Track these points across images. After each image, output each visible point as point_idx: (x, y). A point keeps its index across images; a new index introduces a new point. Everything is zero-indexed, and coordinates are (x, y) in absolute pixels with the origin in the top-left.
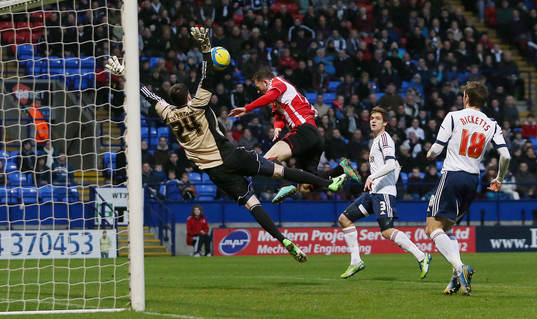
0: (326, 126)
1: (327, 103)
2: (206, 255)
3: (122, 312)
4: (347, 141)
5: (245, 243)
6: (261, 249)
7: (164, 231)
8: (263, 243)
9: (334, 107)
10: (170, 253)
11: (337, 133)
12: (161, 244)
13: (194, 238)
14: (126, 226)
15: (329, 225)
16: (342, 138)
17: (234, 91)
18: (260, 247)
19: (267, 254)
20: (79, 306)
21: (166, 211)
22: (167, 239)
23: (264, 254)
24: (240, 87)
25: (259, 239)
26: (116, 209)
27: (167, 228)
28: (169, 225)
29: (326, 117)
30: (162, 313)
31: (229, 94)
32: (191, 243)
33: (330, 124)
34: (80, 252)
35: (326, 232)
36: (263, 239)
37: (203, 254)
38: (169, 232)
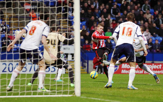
0: (150, 23)
1: (150, 13)
2: (101, 73)
3: (71, 97)
4: (158, 28)
5: (117, 69)
6: (123, 71)
7: (84, 63)
8: (124, 69)
9: (154, 15)
10: (87, 72)
11: (154, 25)
12: (83, 69)
13: (96, 66)
14: (74, 61)
15: (150, 62)
16: (156, 27)
17: (113, 8)
18: (123, 70)
19: (125, 73)
20: (54, 94)
21: (85, 56)
22: (85, 67)
23: (124, 73)
24: (115, 6)
25: (122, 68)
26: (65, 54)
27: (85, 62)
28: (86, 61)
29: (150, 19)
30: (88, 97)
31: (111, 9)
32: (95, 68)
33: (152, 22)
34: (50, 71)
35: (149, 65)
36: (124, 68)
37: (100, 73)
38: (86, 64)
